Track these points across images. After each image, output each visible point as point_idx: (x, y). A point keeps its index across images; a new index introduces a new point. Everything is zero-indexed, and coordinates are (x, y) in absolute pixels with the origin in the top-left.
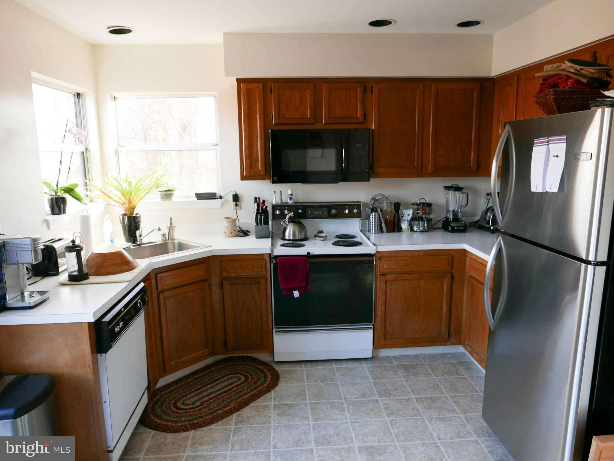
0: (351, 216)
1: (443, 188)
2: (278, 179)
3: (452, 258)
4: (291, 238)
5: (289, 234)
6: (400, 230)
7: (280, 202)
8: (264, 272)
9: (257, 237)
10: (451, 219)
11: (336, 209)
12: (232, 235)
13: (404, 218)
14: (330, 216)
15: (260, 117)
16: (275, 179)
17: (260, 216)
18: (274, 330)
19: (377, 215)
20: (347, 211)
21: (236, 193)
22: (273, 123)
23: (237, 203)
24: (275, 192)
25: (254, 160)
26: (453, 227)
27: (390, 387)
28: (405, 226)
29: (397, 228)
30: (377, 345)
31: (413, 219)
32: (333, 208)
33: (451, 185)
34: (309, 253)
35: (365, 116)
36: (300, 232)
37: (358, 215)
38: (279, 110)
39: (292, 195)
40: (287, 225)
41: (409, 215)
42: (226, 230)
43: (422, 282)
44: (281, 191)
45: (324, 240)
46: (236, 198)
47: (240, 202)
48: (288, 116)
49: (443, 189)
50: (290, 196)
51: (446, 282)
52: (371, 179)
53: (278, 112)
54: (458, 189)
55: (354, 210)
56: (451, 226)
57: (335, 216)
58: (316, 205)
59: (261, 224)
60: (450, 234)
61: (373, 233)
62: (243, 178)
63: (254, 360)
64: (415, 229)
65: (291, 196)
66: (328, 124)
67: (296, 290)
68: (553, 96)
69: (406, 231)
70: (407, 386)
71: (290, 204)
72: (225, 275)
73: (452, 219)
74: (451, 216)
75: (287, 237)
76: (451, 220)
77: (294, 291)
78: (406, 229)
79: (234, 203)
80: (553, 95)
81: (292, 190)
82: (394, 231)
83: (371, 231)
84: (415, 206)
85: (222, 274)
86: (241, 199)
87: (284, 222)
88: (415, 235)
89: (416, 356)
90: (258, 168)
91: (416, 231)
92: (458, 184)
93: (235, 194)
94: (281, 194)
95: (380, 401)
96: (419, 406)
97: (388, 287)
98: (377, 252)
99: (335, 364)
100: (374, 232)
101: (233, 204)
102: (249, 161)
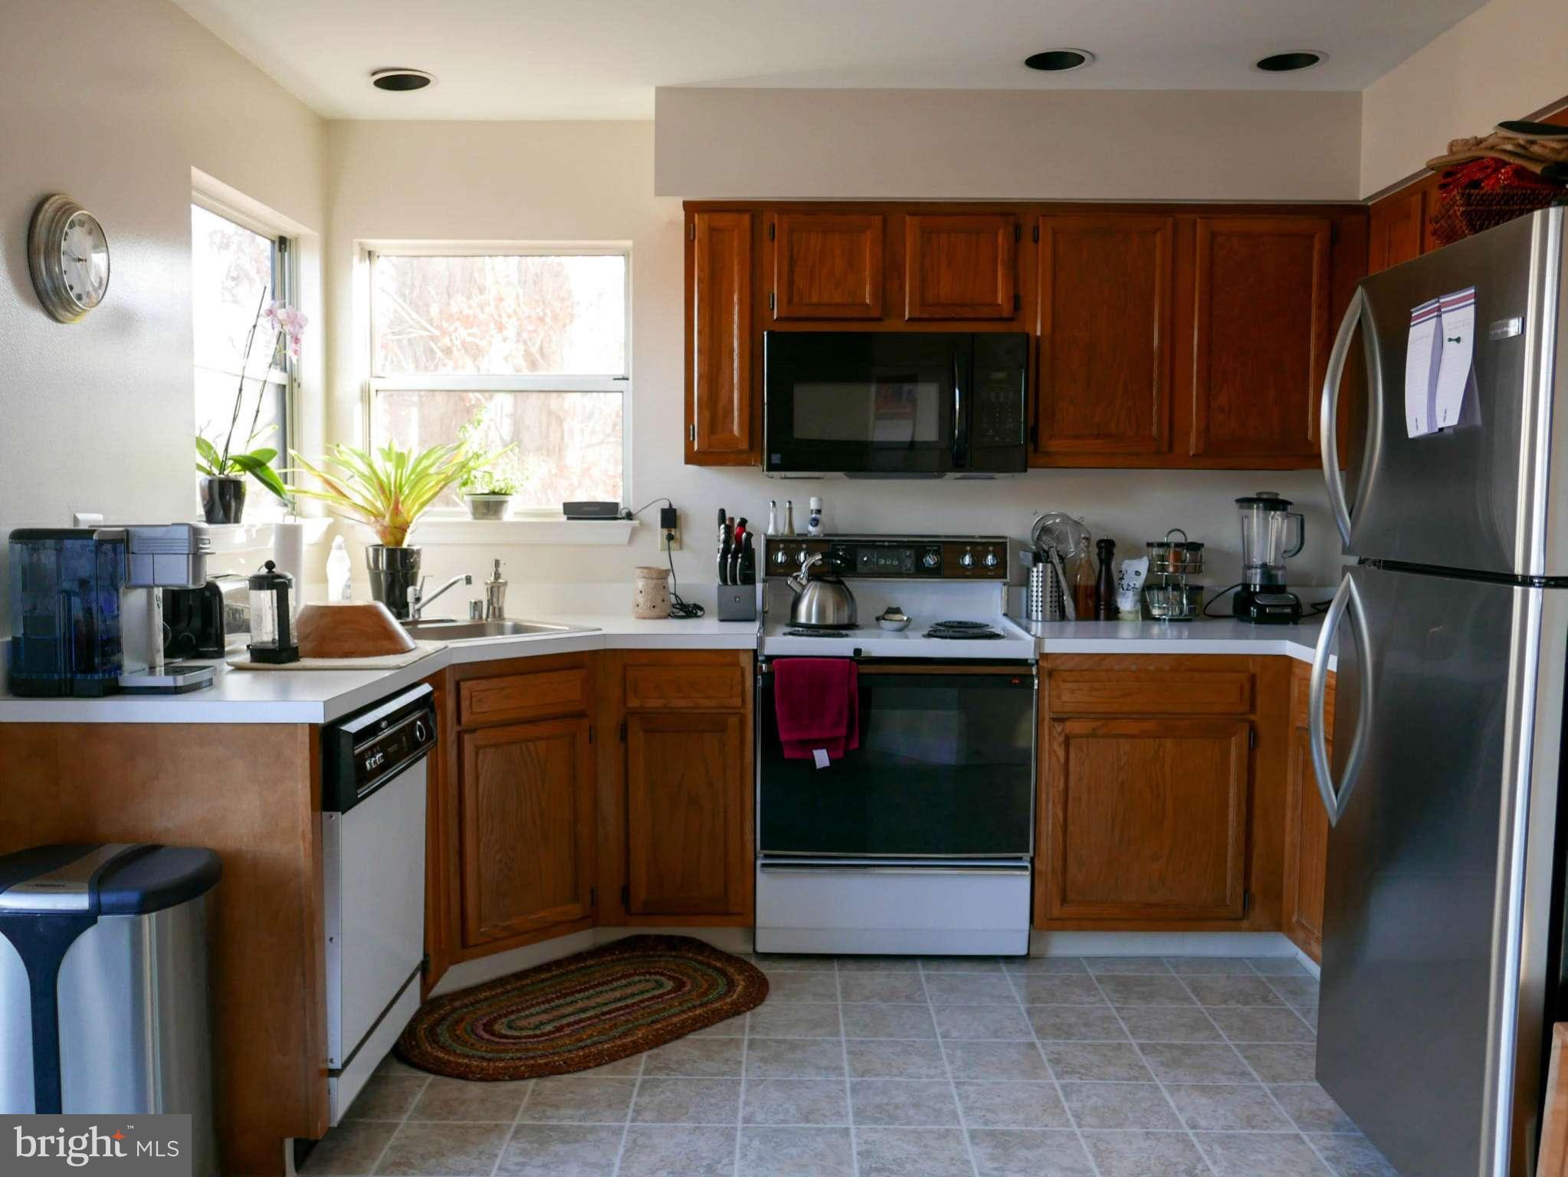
0: (979, 572)
1: (1234, 503)
2: (782, 459)
3: (1253, 679)
4: (814, 621)
5: (807, 610)
6: (1113, 614)
7: (786, 531)
8: (738, 701)
9: (721, 618)
10: (1258, 587)
11: (937, 553)
12: (657, 611)
13: (1125, 582)
14: (921, 571)
15: (740, 300)
16: (776, 459)
17: (732, 557)
18: (759, 862)
19: (1049, 570)
20: (967, 560)
21: (670, 504)
22: (775, 317)
23: (673, 533)
24: (774, 502)
25: (720, 412)
26: (1261, 609)
28: (1127, 603)
29: (1105, 609)
30: (1041, 921)
31: (1147, 587)
32: (930, 551)
33: (1257, 494)
34: (858, 651)
35: (1017, 301)
36: (838, 607)
37: (999, 572)
38: (791, 283)
39: (819, 511)
40: (804, 587)
41: (1138, 573)
42: (641, 600)
43: (1169, 743)
44: (790, 502)
45: (900, 630)
46: (670, 518)
47: (681, 529)
48: (815, 300)
49: (1235, 506)
50: (814, 516)
51: (1236, 746)
52: (1029, 470)
53: (790, 284)
54: (1273, 504)
55: (986, 558)
56: (1257, 606)
57: (935, 573)
58: (884, 541)
59: (734, 582)
60: (1253, 625)
61: (1037, 621)
62: (691, 458)
63: (701, 947)
64: (1156, 612)
65: (818, 516)
66: (920, 320)
67: (821, 748)
68: (1462, 209)
69: (1131, 617)
70: (1120, 1020)
71: (814, 536)
72: (634, 703)
73: (1261, 586)
74: (1257, 579)
75: (802, 619)
76: (1258, 590)
77: (816, 748)
78: (1129, 612)
79: (665, 532)
80: (1462, 205)
81: (820, 500)
82: (1097, 618)
83: (1034, 613)
84: (1155, 551)
85: (625, 703)
86: (681, 522)
87: (796, 578)
88: (1156, 629)
89: (1155, 961)
90: (732, 432)
91: (1158, 620)
92: (1279, 492)
93: (666, 506)
94: (790, 509)
96: (1145, 1061)
97: (1072, 755)
98: (1045, 656)
99: (923, 967)
100: (1040, 619)
101: (659, 533)
102: (707, 414)
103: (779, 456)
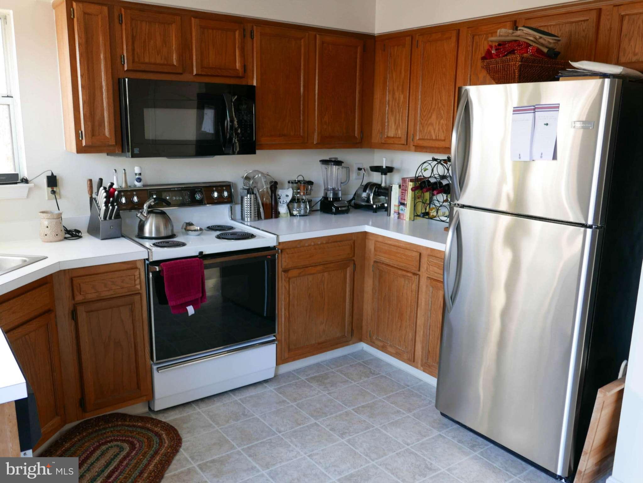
0: (220, 201)
1: (319, 162)
2: (140, 151)
3: (354, 243)
4: (153, 236)
5: (150, 228)
6: (277, 215)
7: (124, 186)
8: (138, 287)
9: (103, 238)
10: (331, 198)
11: (201, 192)
12: (59, 237)
13: (281, 200)
14: (194, 203)
15: (105, 58)
16: (136, 151)
17: (111, 205)
18: (155, 367)
19: (252, 198)
20: (216, 195)
21: (52, 173)
22: (126, 69)
23: (55, 189)
24: (115, 170)
25: (97, 123)
26: (337, 208)
27: (318, 406)
28: (283, 209)
29: (274, 213)
30: (281, 360)
31: (293, 200)
32: (197, 191)
33: (329, 158)
34: (201, 253)
35: (245, 67)
36: (166, 226)
37: (230, 200)
38: (133, 50)
39: (140, 174)
40: (147, 219)
41: (287, 196)
42: (47, 231)
43: (326, 274)
44: (124, 170)
45: (199, 235)
46: (52, 181)
47: (59, 188)
48: (147, 60)
50: (137, 177)
51: (349, 271)
52: (257, 151)
53: (132, 51)
54: (338, 163)
55: (223, 193)
56: (335, 207)
57: (200, 203)
58: (175, 188)
59: (110, 218)
60: (333, 216)
62: (81, 150)
63: (124, 417)
64: (295, 213)
65: (140, 176)
66: (201, 75)
67: (189, 305)
68: (520, 63)
69: (285, 215)
70: (334, 399)
71: (139, 187)
72: (79, 298)
73: (333, 198)
74: (331, 196)
76: (331, 200)
77: (187, 306)
78: (284, 214)
79: (50, 189)
80: (519, 62)
81: (141, 168)
82: (272, 218)
83: (246, 219)
84: (295, 185)
85: (73, 298)
86: (59, 182)
87: (141, 213)
88: (296, 220)
89: (318, 365)
90: (104, 134)
91: (295, 216)
92: (337, 157)
93: (50, 174)
94: (125, 173)
95: (319, 423)
96: (363, 417)
97: (291, 286)
98: (279, 243)
99: (234, 395)
100: (249, 220)
101: (46, 190)
102: (89, 124)
103: (138, 149)
